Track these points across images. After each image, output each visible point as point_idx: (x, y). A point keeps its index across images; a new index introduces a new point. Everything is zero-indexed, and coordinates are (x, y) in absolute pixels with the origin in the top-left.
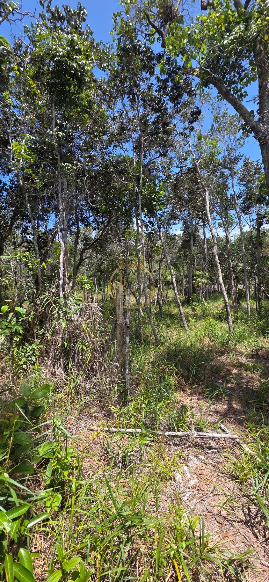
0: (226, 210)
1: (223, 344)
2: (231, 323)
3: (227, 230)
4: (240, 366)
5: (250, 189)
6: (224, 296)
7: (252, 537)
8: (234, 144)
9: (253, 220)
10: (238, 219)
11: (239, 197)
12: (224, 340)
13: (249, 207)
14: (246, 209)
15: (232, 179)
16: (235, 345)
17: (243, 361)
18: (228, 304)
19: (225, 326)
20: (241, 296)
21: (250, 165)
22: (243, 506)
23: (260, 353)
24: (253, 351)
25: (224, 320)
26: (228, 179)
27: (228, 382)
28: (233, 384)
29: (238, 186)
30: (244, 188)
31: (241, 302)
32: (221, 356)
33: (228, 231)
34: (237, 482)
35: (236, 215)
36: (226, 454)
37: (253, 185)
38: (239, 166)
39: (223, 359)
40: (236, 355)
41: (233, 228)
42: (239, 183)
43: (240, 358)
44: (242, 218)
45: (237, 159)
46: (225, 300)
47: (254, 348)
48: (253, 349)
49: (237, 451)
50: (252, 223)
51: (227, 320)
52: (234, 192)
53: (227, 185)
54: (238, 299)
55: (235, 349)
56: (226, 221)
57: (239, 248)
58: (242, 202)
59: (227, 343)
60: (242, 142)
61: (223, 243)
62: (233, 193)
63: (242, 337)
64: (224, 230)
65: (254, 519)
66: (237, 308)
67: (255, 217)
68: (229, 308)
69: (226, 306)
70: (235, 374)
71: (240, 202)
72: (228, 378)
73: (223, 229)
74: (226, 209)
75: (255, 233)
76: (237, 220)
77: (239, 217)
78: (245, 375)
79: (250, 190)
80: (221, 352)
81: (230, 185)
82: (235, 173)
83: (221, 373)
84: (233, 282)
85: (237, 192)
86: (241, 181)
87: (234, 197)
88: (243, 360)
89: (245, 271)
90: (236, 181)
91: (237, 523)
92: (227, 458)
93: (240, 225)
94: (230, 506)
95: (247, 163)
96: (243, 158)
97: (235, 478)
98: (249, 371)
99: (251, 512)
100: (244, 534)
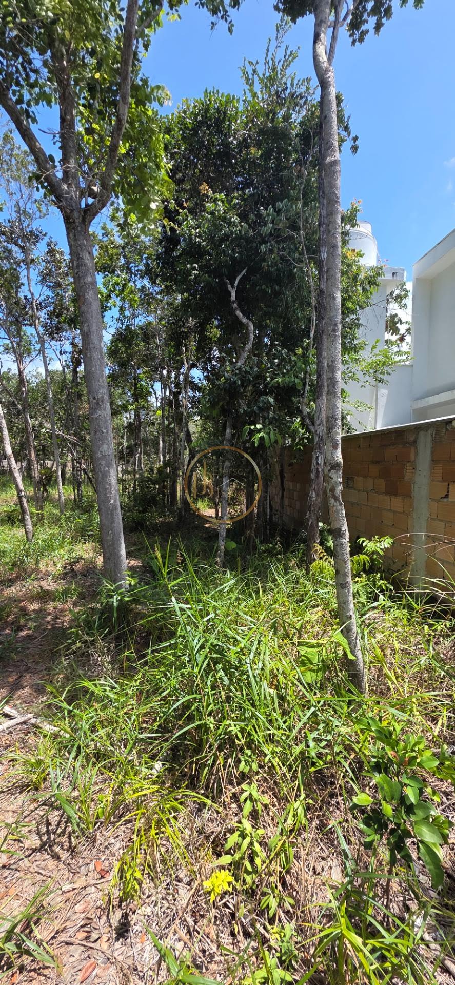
0: (18, 323)
1: (14, 565)
2: (30, 527)
3: (19, 360)
4: (44, 596)
5: (60, 298)
6: (15, 478)
7: (51, 863)
8: (29, 205)
9: (65, 352)
10: (39, 345)
11: (40, 307)
12: (15, 557)
13: (59, 329)
14: (53, 332)
15: (28, 269)
16: (37, 562)
17: (49, 588)
18: (23, 494)
19: (20, 533)
20: (48, 480)
21: (57, 255)
22: (38, 824)
23: (77, 567)
24: (65, 568)
25: (18, 523)
26: (19, 265)
27: (20, 629)
28: (30, 629)
29: (40, 287)
30: (49, 293)
31: (50, 490)
32: (10, 586)
33: (21, 361)
34: (29, 791)
35: (37, 338)
36: (12, 755)
37: (65, 292)
38: (39, 251)
39: (14, 591)
40: (38, 579)
41: (31, 358)
42: (41, 282)
43: (44, 583)
44: (46, 345)
45: (35, 237)
46: (17, 487)
47: (66, 561)
48: (66, 564)
49: (31, 739)
50: (64, 357)
51: (22, 521)
52: (32, 294)
53: (18, 278)
54: (44, 486)
55: (37, 570)
56: (19, 344)
57: (45, 397)
58: (46, 316)
59: (23, 562)
60: (44, 209)
61: (14, 382)
62: (29, 296)
63: (49, 548)
64: (15, 359)
65: (54, 833)
66: (40, 501)
67: (68, 348)
68: (24, 500)
69: (20, 497)
70: (34, 611)
71: (43, 315)
72: (22, 621)
73: (13, 357)
74: (17, 320)
75: (69, 376)
76: (38, 347)
77: (42, 342)
78: (52, 609)
79: (61, 300)
80: (10, 580)
81: (24, 280)
82: (33, 260)
83: (8, 617)
84: (33, 455)
85: (36, 295)
86: (44, 278)
87: (32, 303)
88: (49, 585)
89: (54, 436)
90: (34, 275)
91: (26, 860)
92: (13, 760)
93: (44, 356)
94: (15, 840)
95: (54, 250)
96: (46, 239)
97: (24, 787)
98: (59, 600)
99: (50, 824)
100: (37, 869)
